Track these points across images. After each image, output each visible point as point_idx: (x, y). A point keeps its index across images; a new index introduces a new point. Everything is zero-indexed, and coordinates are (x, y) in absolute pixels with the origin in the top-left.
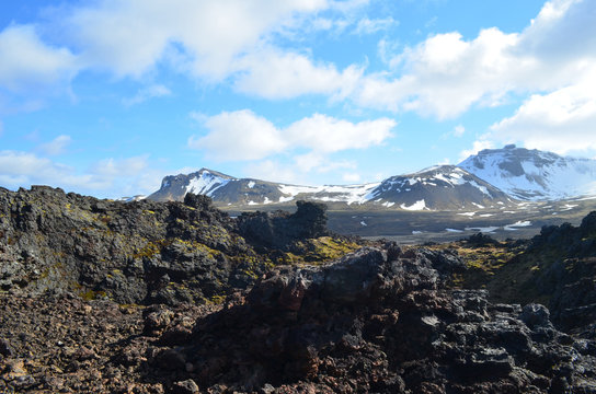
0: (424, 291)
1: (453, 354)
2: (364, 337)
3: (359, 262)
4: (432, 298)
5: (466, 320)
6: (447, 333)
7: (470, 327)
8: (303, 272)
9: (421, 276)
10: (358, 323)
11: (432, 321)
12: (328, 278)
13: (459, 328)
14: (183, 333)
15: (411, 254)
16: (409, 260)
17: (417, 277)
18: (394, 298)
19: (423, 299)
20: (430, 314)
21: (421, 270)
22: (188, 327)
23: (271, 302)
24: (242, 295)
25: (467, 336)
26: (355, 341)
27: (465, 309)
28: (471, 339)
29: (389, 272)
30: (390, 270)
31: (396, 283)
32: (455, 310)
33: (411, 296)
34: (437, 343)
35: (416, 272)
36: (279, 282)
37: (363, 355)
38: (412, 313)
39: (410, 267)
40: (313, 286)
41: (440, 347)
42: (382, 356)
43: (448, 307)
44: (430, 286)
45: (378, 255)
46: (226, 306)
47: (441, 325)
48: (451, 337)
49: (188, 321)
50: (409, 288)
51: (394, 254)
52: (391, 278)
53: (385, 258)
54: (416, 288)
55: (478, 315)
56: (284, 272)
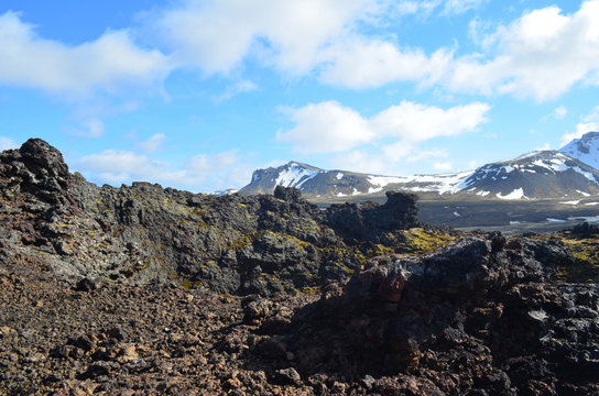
0: (531, 284)
1: (564, 351)
2: (466, 331)
3: (461, 253)
4: (539, 291)
5: (578, 316)
6: (557, 329)
7: (582, 323)
8: (403, 263)
9: (527, 267)
10: (460, 316)
11: (540, 316)
12: (429, 269)
13: (570, 324)
14: (282, 323)
15: (515, 245)
16: (513, 251)
17: (523, 268)
18: (498, 291)
19: (531, 292)
20: (537, 308)
21: (527, 261)
22: (288, 317)
23: (374, 289)
24: (340, 286)
25: (579, 332)
26: (457, 334)
27: (577, 303)
28: (583, 335)
29: (493, 263)
30: (495, 261)
31: (501, 275)
32: (565, 304)
33: (517, 289)
34: (545, 339)
35: (522, 264)
36: (378, 273)
37: (466, 349)
38: (518, 308)
39: (514, 259)
40: (413, 277)
41: (549, 344)
42: (486, 350)
43: (558, 302)
44: (537, 279)
45: (482, 245)
46: (323, 297)
47: (549, 321)
48: (561, 333)
49: (286, 312)
50: (514, 280)
51: (498, 244)
52: (496, 270)
53: (490, 248)
54: (522, 281)
55: (591, 310)
56: (383, 263)
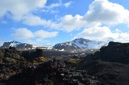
0: (61, 68)
1: (67, 81)
2: (48, 79)
3: (47, 62)
4: (63, 70)
5: (70, 74)
6: (66, 77)
7: (71, 75)
8: (35, 65)
9: (61, 65)
10: (47, 76)
11: (63, 75)
12: (40, 66)
13: (68, 76)
14: (6, 80)
16: (58, 62)
17: (60, 65)
18: (55, 70)
19: (61, 70)
20: (62, 73)
21: (61, 64)
22: (7, 78)
23: (28, 72)
24: (21, 70)
25: (70, 77)
26: (46, 80)
27: (70, 72)
28: (71, 78)
29: (53, 65)
30: (54, 64)
31: (55, 67)
32: (67, 72)
33: (59, 70)
34: (64, 79)
35: (60, 64)
36: (29, 67)
37: (48, 83)
38: (59, 73)
39: (58, 63)
40: (36, 68)
41: (65, 80)
42: (52, 83)
43: (66, 72)
44: (62, 67)
45: (51, 61)
46: (17, 73)
47: (64, 75)
50: (58, 68)
51: (55, 61)
52: (54, 66)
53: (53, 61)
54: (60, 68)
55: (73, 73)
56: (30, 65)
